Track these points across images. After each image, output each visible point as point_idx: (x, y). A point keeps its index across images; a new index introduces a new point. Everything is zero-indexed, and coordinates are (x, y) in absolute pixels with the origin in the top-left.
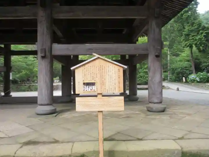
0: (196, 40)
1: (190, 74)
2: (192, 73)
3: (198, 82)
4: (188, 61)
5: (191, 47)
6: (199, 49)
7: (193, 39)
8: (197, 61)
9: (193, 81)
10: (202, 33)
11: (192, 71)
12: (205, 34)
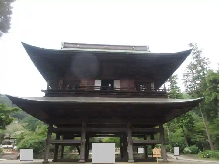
0: (184, 123)
1: (185, 147)
2: (186, 146)
3: (191, 153)
4: (183, 136)
5: (182, 127)
6: (187, 129)
7: (182, 122)
8: (188, 136)
9: (187, 153)
10: (187, 119)
11: (186, 144)
12: (189, 120)
